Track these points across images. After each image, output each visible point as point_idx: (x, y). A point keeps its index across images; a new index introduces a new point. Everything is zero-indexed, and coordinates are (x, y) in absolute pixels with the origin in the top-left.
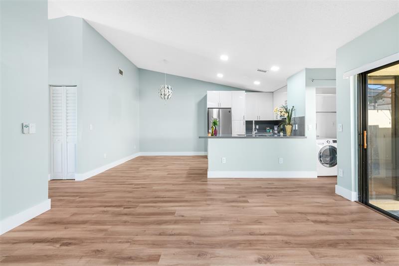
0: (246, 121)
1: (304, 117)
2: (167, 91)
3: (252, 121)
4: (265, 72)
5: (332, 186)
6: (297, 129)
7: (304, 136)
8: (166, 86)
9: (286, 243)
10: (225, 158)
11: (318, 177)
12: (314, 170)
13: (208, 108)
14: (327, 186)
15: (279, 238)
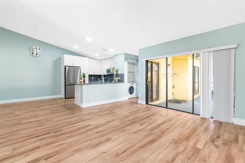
0: (89, 75)
1: (124, 74)
2: (38, 51)
3: (102, 75)
4: (106, 50)
5: (136, 101)
6: (120, 79)
7: (124, 82)
8: (38, 48)
9: (114, 130)
10: (92, 95)
11: (128, 99)
12: (126, 97)
13: (65, 66)
14: (134, 102)
15: (110, 130)
